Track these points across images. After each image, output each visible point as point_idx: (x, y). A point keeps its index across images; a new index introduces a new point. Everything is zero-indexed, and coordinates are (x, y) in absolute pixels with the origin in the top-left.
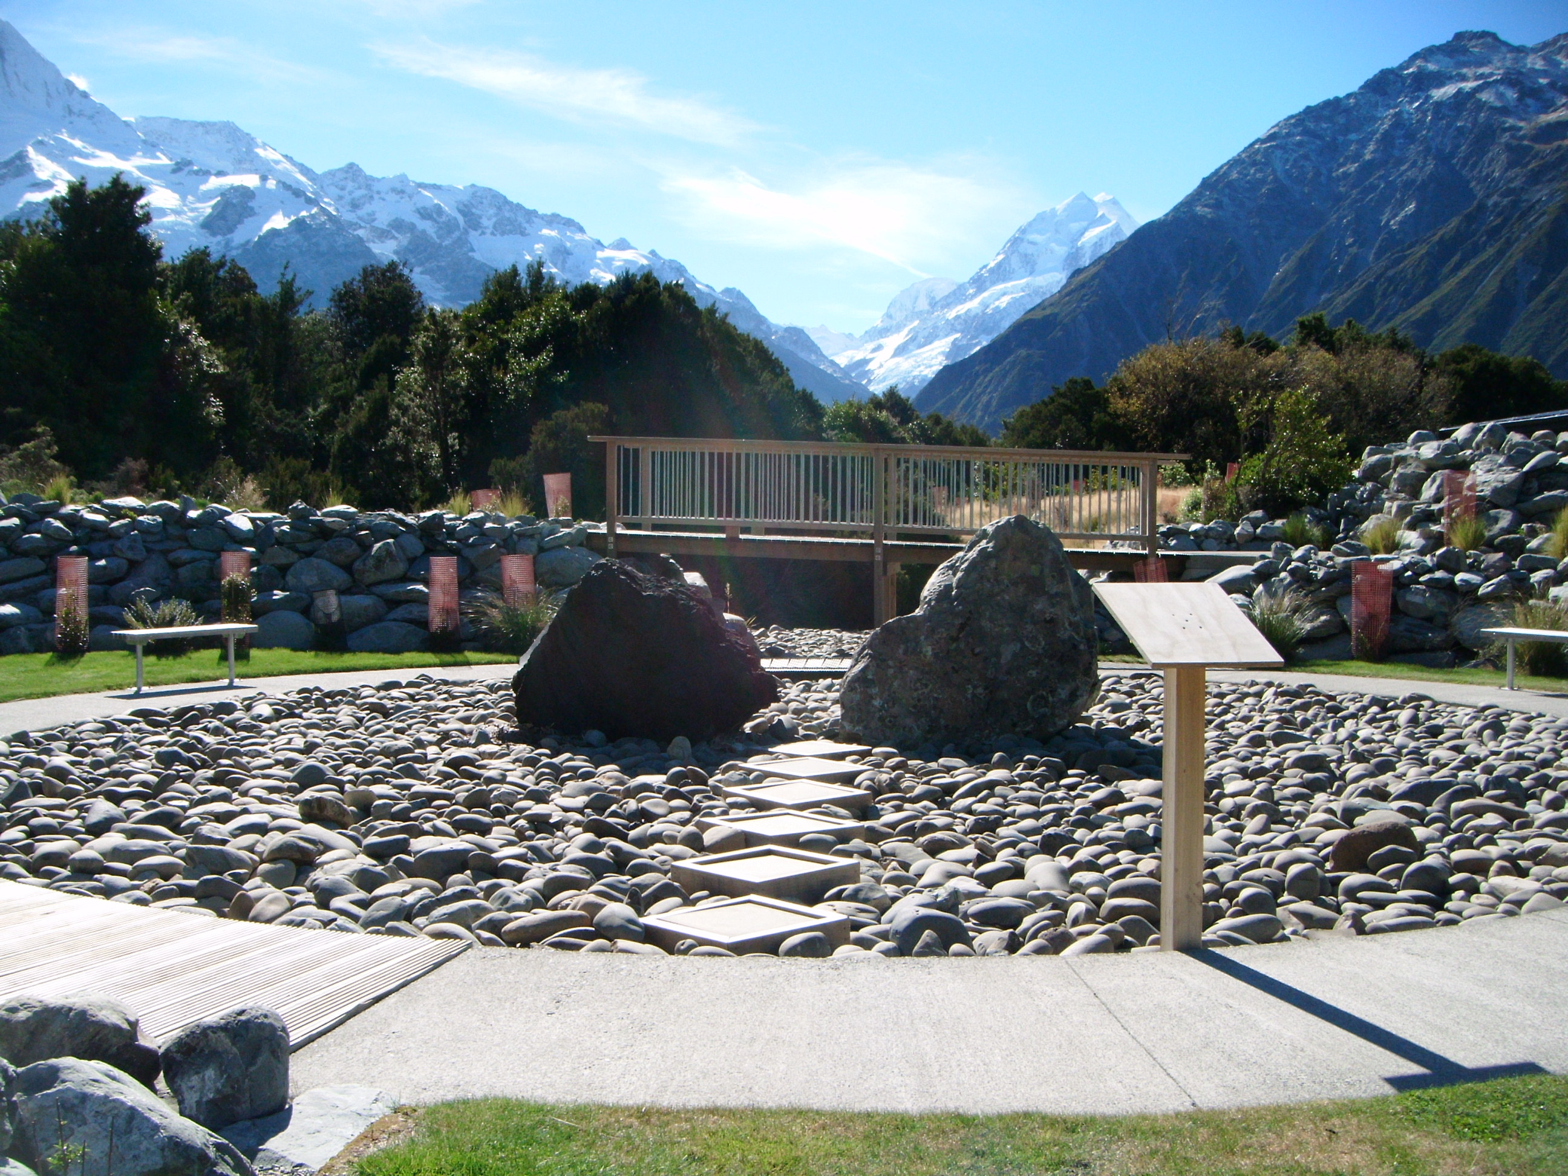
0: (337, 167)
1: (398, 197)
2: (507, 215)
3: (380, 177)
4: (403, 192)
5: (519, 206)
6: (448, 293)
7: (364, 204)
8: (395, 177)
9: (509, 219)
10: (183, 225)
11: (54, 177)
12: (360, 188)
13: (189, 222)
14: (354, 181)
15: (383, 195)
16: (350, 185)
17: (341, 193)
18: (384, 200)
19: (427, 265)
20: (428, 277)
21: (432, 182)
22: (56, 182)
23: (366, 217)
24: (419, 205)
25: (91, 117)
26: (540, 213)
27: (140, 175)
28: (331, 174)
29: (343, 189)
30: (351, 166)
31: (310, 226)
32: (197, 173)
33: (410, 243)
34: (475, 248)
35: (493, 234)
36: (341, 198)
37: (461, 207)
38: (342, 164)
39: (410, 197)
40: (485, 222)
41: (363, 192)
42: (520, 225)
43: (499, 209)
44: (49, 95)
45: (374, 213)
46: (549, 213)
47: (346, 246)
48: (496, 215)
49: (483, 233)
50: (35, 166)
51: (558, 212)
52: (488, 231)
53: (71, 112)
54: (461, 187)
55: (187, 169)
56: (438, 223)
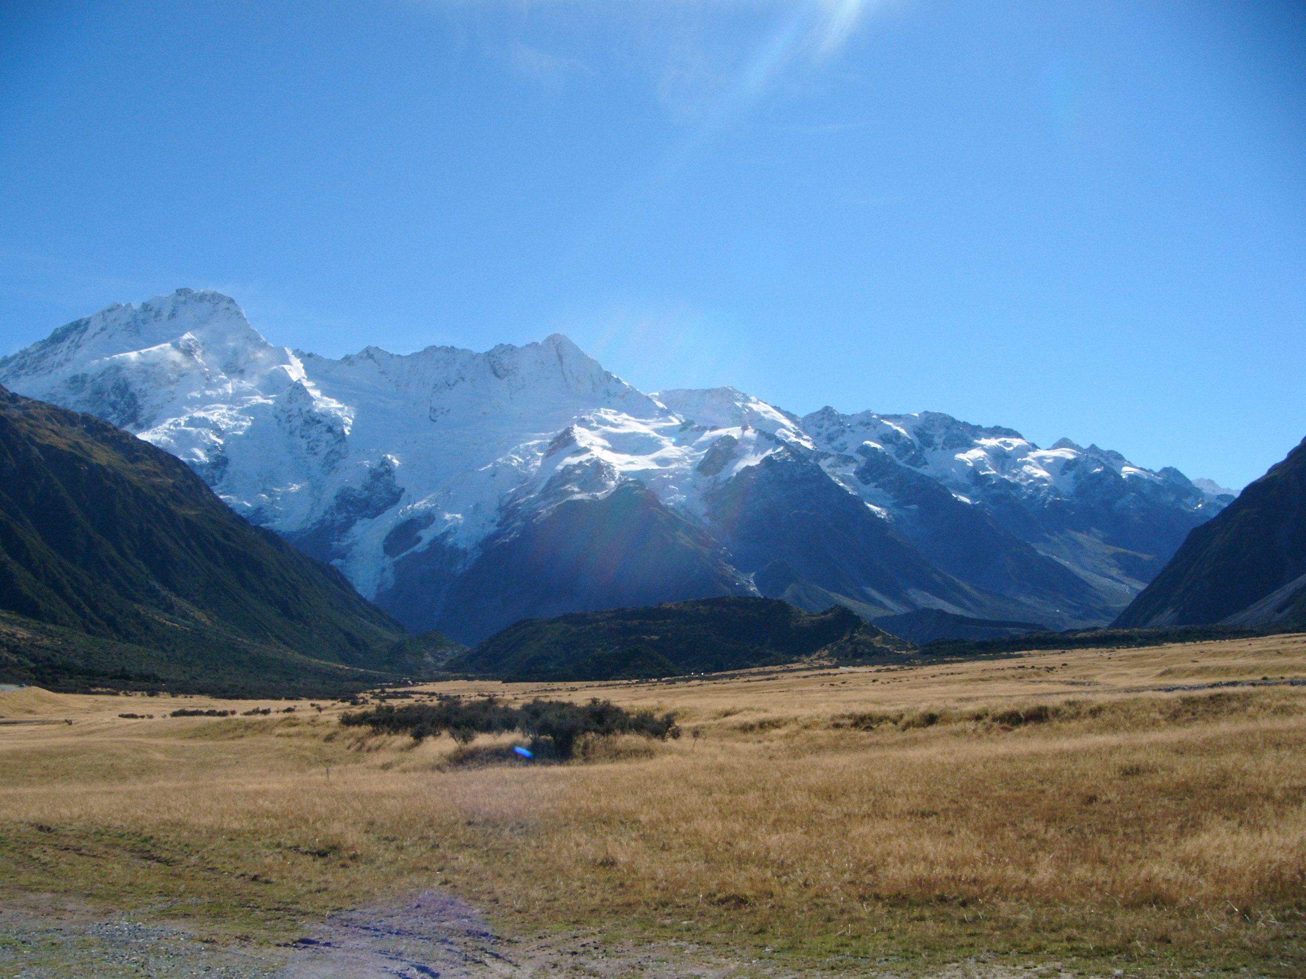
0: (815, 411)
1: (865, 428)
2: (955, 432)
3: (850, 414)
4: (868, 424)
5: (965, 424)
6: (896, 501)
7: (837, 437)
8: (862, 413)
9: (957, 435)
10: (683, 469)
11: (591, 444)
12: (834, 425)
13: (688, 467)
14: (829, 420)
15: (852, 428)
16: (826, 424)
17: (820, 430)
18: (853, 431)
19: (881, 480)
20: (881, 490)
21: (893, 413)
22: (592, 448)
23: (839, 447)
24: (882, 433)
25: (623, 397)
26: (984, 427)
27: (655, 435)
28: (811, 416)
29: (821, 427)
30: (827, 408)
31: (776, 461)
32: (697, 429)
33: (866, 464)
34: (928, 461)
35: (943, 449)
36: (819, 434)
37: (916, 430)
38: (819, 407)
39: (875, 427)
40: (936, 440)
41: (836, 427)
42: (966, 439)
43: (948, 428)
44: (594, 384)
45: (845, 443)
46: (992, 426)
47: (804, 474)
48: (946, 433)
49: (935, 449)
50: (577, 437)
51: (999, 425)
52: (940, 447)
53: (609, 394)
54: (916, 415)
55: (690, 427)
56: (896, 445)
